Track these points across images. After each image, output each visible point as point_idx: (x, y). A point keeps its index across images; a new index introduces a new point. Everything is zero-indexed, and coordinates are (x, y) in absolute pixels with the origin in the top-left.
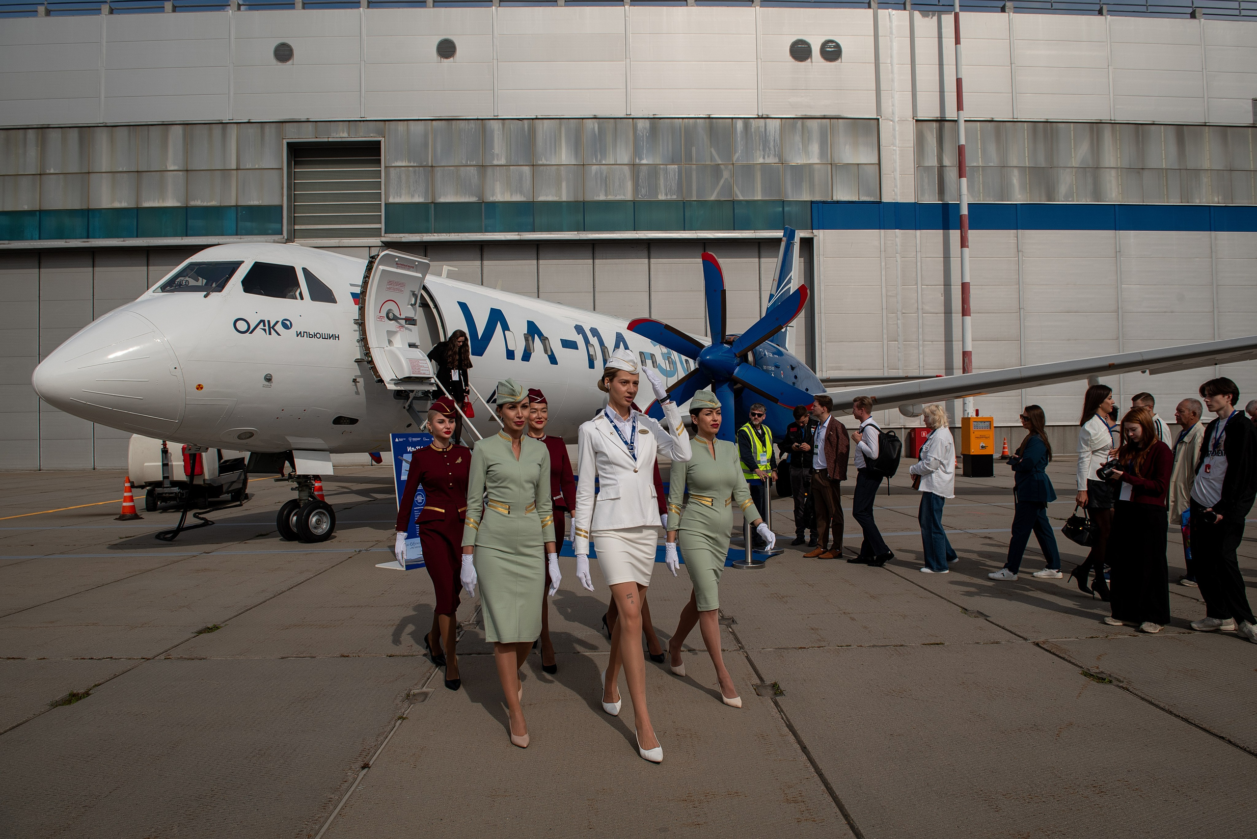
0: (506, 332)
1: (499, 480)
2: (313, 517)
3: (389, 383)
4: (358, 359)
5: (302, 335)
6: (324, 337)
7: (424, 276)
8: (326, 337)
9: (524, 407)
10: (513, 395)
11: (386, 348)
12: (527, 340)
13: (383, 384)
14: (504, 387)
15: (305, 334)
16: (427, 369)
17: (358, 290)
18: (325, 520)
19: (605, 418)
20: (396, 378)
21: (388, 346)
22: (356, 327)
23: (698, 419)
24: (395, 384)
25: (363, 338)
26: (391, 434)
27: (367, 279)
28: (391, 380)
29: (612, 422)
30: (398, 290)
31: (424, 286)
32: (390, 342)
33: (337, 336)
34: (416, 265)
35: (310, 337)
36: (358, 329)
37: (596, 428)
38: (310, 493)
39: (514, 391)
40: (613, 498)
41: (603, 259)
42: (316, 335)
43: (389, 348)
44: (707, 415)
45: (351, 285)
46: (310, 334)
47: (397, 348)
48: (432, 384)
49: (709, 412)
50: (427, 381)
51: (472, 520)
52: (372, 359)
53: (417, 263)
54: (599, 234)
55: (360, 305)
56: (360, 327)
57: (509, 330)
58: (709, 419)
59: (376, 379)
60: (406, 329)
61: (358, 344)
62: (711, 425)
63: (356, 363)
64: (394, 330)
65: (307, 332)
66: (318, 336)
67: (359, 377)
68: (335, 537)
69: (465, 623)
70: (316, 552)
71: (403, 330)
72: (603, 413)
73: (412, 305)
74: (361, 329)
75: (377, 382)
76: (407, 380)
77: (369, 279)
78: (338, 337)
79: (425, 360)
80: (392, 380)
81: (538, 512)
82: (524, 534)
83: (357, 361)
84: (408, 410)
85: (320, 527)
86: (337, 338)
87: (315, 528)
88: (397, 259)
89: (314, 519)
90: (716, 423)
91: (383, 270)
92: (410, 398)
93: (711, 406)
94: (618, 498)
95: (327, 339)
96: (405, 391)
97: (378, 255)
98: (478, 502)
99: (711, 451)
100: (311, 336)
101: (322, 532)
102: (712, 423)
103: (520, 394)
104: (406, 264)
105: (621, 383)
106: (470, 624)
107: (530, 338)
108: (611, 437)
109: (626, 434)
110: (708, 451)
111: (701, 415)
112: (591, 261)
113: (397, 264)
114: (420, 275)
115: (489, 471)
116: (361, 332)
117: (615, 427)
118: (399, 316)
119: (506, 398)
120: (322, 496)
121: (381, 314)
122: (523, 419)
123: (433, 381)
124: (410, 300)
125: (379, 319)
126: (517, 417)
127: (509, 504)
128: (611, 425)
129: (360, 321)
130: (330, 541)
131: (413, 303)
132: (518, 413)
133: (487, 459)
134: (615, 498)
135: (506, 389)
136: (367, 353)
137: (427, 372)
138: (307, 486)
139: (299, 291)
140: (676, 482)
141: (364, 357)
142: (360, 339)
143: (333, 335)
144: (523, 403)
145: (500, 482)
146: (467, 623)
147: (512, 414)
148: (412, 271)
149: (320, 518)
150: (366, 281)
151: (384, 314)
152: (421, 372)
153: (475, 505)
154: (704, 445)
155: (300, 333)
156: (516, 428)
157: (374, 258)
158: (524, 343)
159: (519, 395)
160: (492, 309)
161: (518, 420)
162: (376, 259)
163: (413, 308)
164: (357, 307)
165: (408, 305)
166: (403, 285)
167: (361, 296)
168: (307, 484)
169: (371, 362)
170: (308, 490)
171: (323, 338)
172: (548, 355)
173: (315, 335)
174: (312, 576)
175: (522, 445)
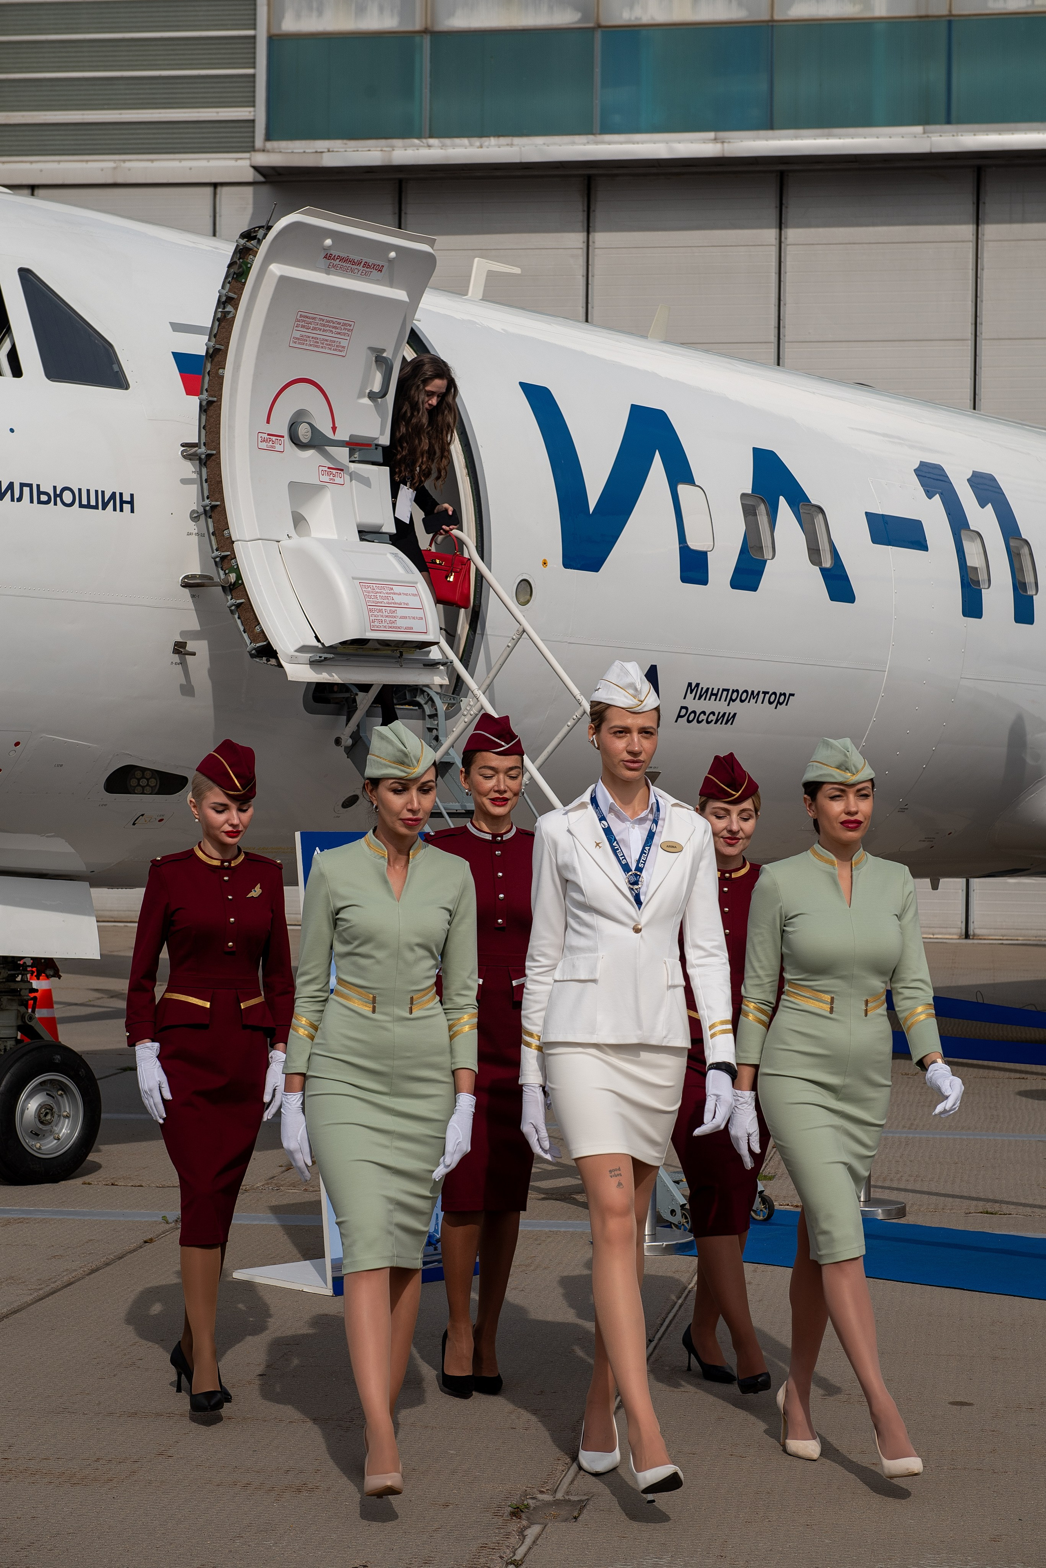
0: (682, 489)
1: (355, 938)
2: (30, 1096)
3: (293, 660)
4: (193, 577)
5: (17, 495)
6: (85, 502)
7: (416, 297)
8: (93, 503)
9: (424, 789)
10: (402, 763)
11: (285, 542)
12: (749, 512)
13: (273, 661)
14: (384, 744)
15: (26, 490)
16: (419, 613)
17: (198, 345)
18: (67, 1108)
19: (590, 807)
20: (315, 643)
21: (293, 533)
22: (189, 469)
23: (816, 807)
24: (313, 663)
25: (213, 508)
26: (298, 835)
27: (229, 308)
28: (298, 650)
29: (602, 818)
30: (330, 344)
31: (413, 332)
32: (298, 520)
33: (126, 498)
34: (391, 261)
35: (40, 502)
36: (195, 476)
37: (569, 831)
38: (23, 1017)
39: (406, 755)
40: (582, 978)
41: (1011, 221)
42: (61, 496)
43: (296, 541)
44: (833, 798)
45: (177, 327)
46: (40, 493)
47: (322, 541)
48: (432, 665)
49: (838, 793)
50: (417, 655)
51: (304, 1021)
52: (239, 577)
53: (393, 254)
54: (1000, 132)
55: (205, 396)
56: (204, 470)
57: (690, 481)
58: (837, 808)
59: (250, 646)
60: (353, 476)
61: (192, 527)
62: (842, 823)
63: (186, 591)
64: (313, 478)
65: (30, 486)
66: (67, 497)
67: (196, 635)
68: (96, 1167)
69: (540, 1496)
70: (40, 1216)
71: (341, 481)
72: (586, 797)
73: (372, 396)
74: (204, 477)
75: (252, 656)
76: (351, 649)
77: (236, 309)
78: (131, 502)
79: (413, 584)
80: (303, 649)
81: (444, 1009)
82: (408, 1054)
83: (190, 584)
84: (349, 751)
85: (51, 1132)
86: (127, 507)
87: (36, 1135)
88: (328, 242)
89: (33, 1106)
90: (852, 818)
91: (283, 279)
92: (356, 709)
93: (840, 779)
94: (594, 981)
95: (96, 507)
96: (343, 687)
97: (269, 228)
98: (317, 982)
99: (844, 884)
100: (44, 498)
101: (57, 1148)
102: (845, 817)
103: (418, 761)
104: (357, 258)
105: (615, 733)
106: (557, 1503)
107: (762, 509)
108: (597, 853)
109: (628, 847)
110: (835, 883)
111: (821, 798)
112: (967, 230)
113: (328, 257)
114: (401, 295)
115: (338, 919)
116: (205, 485)
117: (608, 831)
118: (329, 434)
119: (387, 766)
120: (51, 1024)
121: (273, 428)
122: (420, 816)
123: (435, 654)
124: (367, 379)
125: (263, 445)
126: (409, 810)
127: (374, 991)
128: (599, 827)
129: (203, 449)
130: (78, 1182)
131: (377, 388)
132: (411, 802)
133: (336, 895)
134: (587, 978)
135: (390, 748)
136: (223, 558)
137: (418, 626)
138: (15, 993)
139: (7, 346)
140: (758, 949)
141: (212, 571)
142: (201, 510)
143: (114, 494)
144: (424, 780)
145: (356, 943)
146: (547, 1497)
147: (397, 801)
148: (377, 282)
149: (50, 1101)
150: (224, 314)
151: (280, 425)
152: (400, 623)
153: (310, 990)
154: (827, 867)
155: (11, 486)
156: (403, 830)
157: (255, 238)
158: (740, 527)
159: (415, 763)
160: (632, 406)
161: (410, 816)
162: (260, 242)
163: (377, 406)
164: (194, 402)
165: (361, 396)
166: (346, 328)
167: (209, 367)
168: (13, 986)
169: (236, 588)
170: (15, 1006)
171: (81, 506)
172: (823, 571)
173: (56, 496)
174: (28, 1299)
175: (410, 865)
